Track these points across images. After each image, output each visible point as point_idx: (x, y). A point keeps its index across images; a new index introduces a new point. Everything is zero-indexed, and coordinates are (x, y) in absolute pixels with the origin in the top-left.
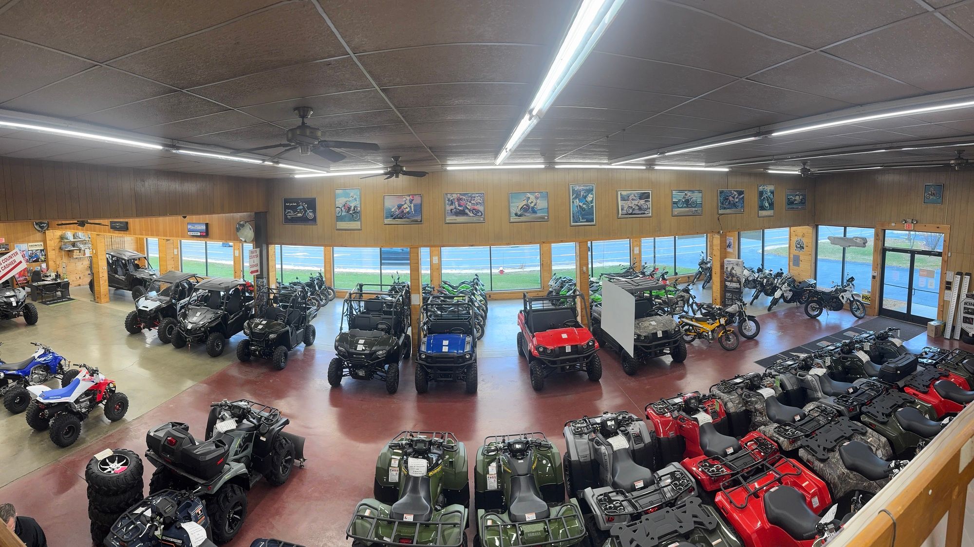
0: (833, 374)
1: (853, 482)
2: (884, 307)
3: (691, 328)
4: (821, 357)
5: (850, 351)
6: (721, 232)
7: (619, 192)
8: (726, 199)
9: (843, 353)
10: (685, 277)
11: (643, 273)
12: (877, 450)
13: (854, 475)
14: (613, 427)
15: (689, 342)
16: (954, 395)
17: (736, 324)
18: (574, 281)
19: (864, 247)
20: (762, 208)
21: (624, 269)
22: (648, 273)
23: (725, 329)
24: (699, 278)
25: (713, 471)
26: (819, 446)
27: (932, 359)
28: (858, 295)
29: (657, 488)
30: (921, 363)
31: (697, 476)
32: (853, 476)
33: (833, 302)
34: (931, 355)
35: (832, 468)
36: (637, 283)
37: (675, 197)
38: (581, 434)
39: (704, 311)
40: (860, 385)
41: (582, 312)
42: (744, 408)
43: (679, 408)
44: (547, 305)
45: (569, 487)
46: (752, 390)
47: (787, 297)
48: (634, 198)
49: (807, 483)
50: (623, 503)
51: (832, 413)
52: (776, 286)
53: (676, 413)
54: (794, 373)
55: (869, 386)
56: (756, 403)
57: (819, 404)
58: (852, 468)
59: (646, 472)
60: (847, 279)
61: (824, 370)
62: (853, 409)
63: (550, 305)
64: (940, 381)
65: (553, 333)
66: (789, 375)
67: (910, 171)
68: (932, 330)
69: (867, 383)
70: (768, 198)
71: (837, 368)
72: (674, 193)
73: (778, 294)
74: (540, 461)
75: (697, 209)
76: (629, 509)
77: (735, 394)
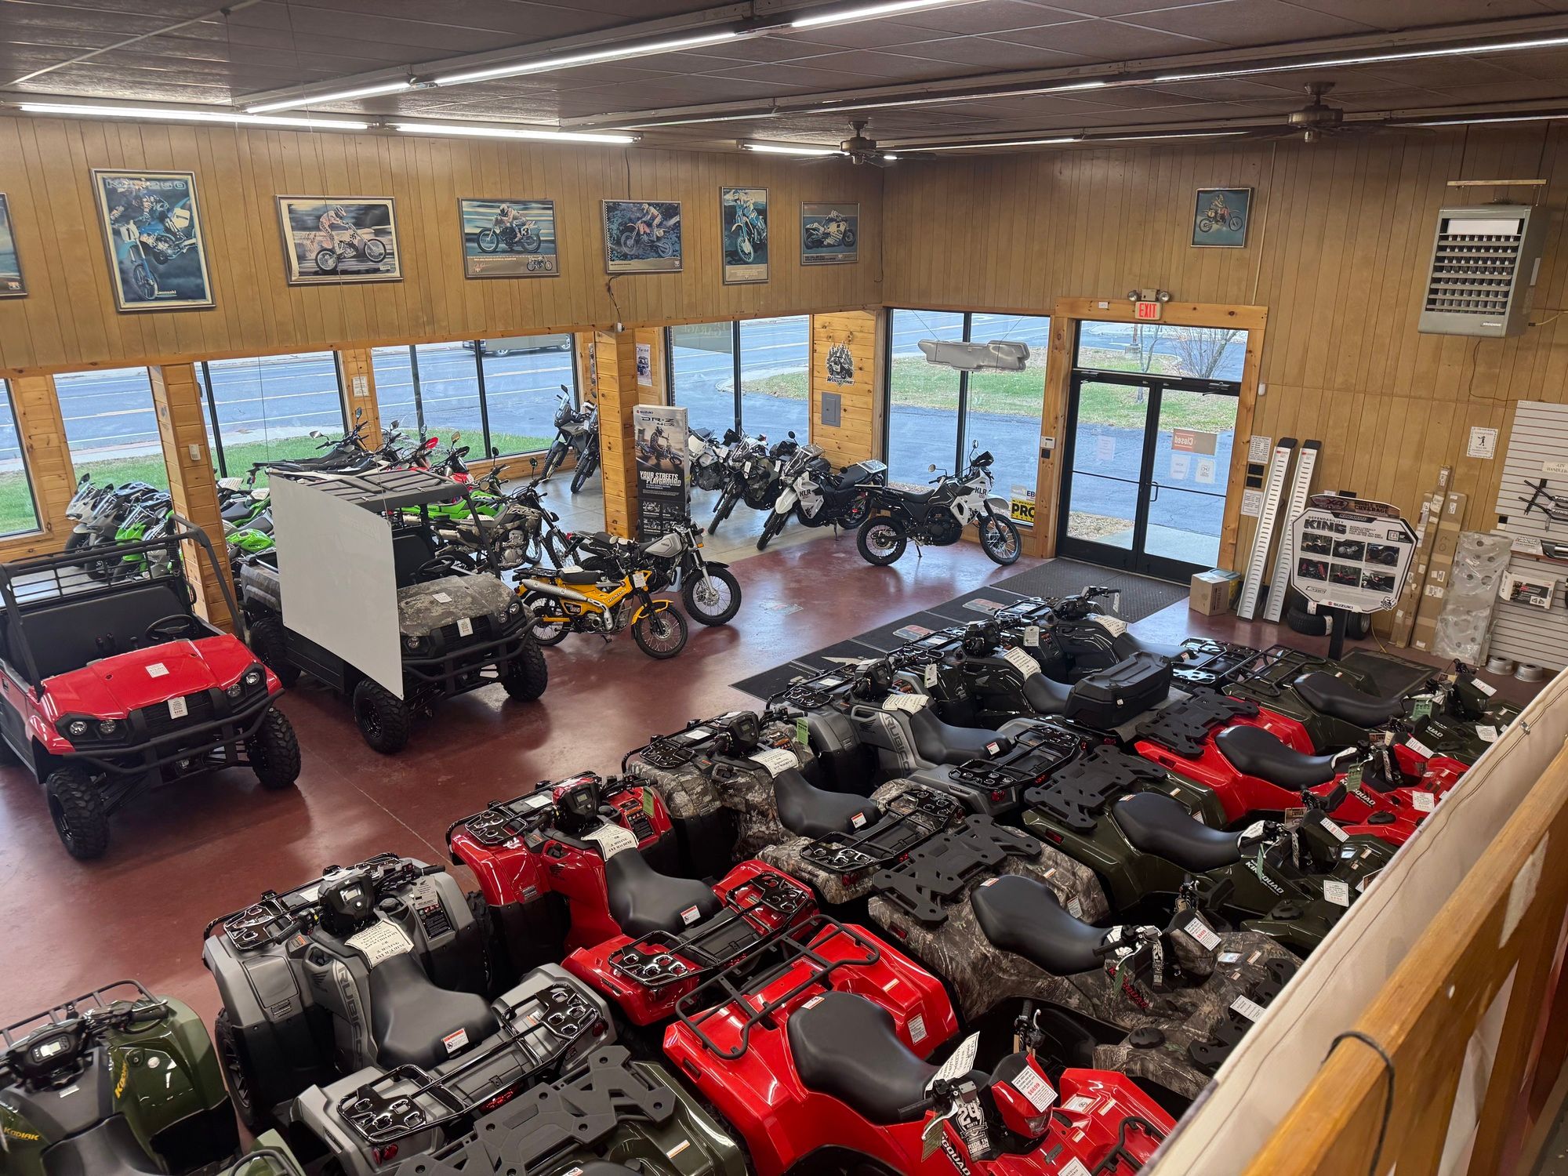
0: (942, 708)
1: (1009, 978)
2: (1071, 533)
3: (552, 603)
4: (913, 663)
5: (988, 650)
6: (620, 326)
7: (284, 204)
8: (627, 229)
9: (970, 653)
10: (517, 461)
11: (390, 456)
12: (1068, 898)
13: (1012, 961)
14: (359, 904)
15: (551, 644)
16: (1270, 764)
17: (674, 588)
18: (163, 494)
19: (1022, 368)
20: (734, 257)
21: (327, 444)
22: (405, 454)
23: (649, 601)
24: (559, 463)
25: (652, 972)
26: (919, 889)
27: (1209, 671)
28: (1001, 503)
29: (506, 1039)
30: (1178, 679)
31: (609, 989)
32: (1009, 964)
33: (934, 522)
34: (1204, 659)
35: (955, 944)
36: (378, 484)
37: (470, 221)
38: (262, 947)
39: (584, 555)
40: (1018, 736)
41: (205, 587)
42: (718, 804)
43: (545, 819)
44: (74, 580)
45: (246, 1104)
46: (737, 758)
47: (808, 511)
48: (339, 222)
49: (895, 982)
50: (419, 1100)
51: (948, 806)
52: (777, 481)
53: (536, 837)
54: (843, 709)
55: (1040, 738)
56: (750, 788)
57: (913, 784)
58: (1007, 943)
59: (470, 1006)
60: (973, 459)
61: (922, 700)
62: (1001, 796)
63: (86, 578)
64: (1232, 729)
65: (112, 668)
66: (829, 714)
67: (1157, 151)
68: (1204, 597)
69: (1036, 728)
70: (750, 228)
71: (952, 692)
72: (466, 206)
73: (784, 502)
74: (137, 1064)
75: (540, 258)
76: (438, 1112)
77: (693, 769)
